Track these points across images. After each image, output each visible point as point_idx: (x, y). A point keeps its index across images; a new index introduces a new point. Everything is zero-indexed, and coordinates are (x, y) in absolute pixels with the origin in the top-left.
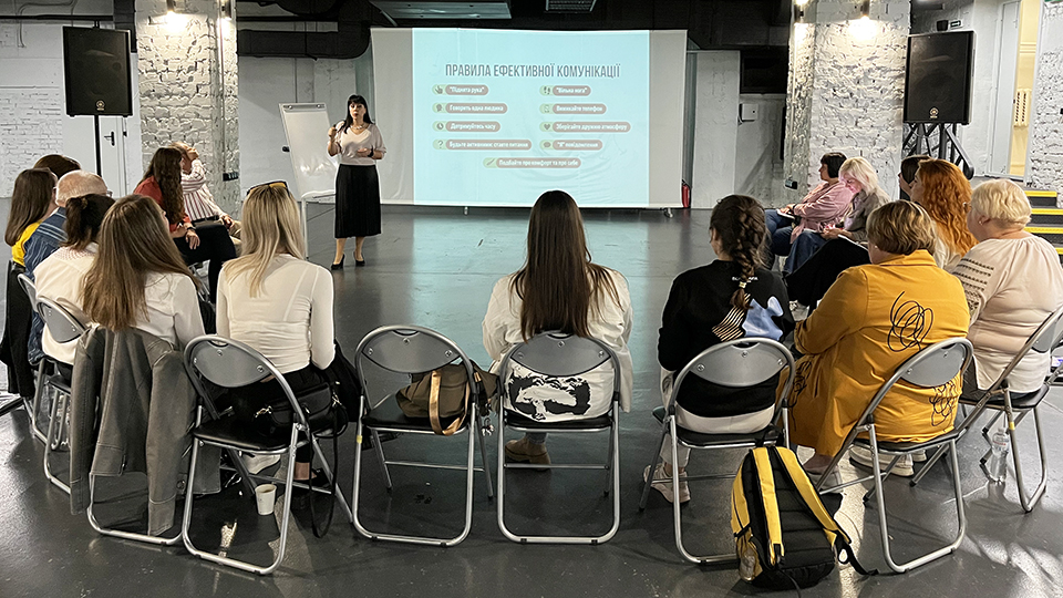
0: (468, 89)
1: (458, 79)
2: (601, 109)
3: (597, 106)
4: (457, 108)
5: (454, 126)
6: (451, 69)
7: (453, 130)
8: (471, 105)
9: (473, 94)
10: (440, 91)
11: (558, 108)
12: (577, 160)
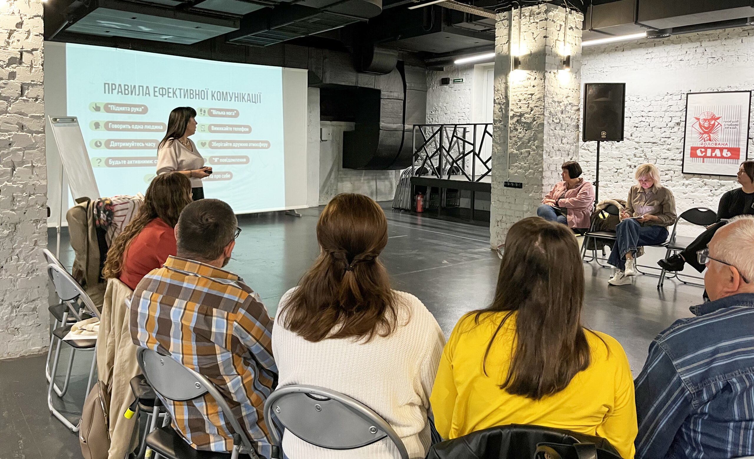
0: (128, 108)
1: (115, 98)
2: (247, 130)
3: (245, 126)
4: (116, 126)
5: (113, 144)
6: (110, 88)
7: (113, 148)
8: (131, 124)
9: (133, 113)
10: (97, 109)
11: (213, 128)
12: (229, 173)
